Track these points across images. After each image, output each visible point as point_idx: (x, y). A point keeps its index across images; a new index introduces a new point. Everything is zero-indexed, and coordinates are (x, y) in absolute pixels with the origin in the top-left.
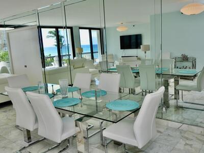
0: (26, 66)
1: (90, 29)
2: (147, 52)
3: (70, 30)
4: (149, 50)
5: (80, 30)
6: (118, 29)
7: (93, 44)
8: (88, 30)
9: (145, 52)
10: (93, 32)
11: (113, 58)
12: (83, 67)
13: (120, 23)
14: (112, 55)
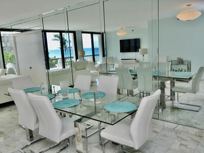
0: (31, 68)
1: (92, 33)
3: (72, 34)
4: (147, 53)
5: (83, 34)
6: (117, 34)
7: (95, 47)
8: (90, 34)
9: (143, 56)
11: (113, 60)
12: (84, 69)
13: (120, 28)
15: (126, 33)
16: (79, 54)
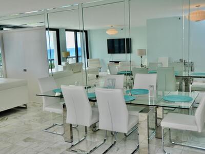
0: (25, 70)
1: (76, 31)
2: (143, 57)
3: (55, 32)
4: (145, 55)
5: (66, 32)
6: (107, 32)
8: (73, 32)
9: (141, 57)
11: (99, 63)
12: (80, 72)
13: (109, 26)
15: (117, 32)
16: (63, 55)
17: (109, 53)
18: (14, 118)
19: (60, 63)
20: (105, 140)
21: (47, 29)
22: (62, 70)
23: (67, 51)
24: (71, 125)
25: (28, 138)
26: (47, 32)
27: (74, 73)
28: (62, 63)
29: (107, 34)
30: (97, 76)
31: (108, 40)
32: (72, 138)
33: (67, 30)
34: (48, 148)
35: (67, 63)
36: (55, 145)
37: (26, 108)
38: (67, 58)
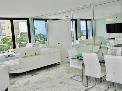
0: (59, 43)
1: (86, 20)
3: (74, 21)
7: (88, 29)
10: (88, 22)
11: (101, 39)
13: (108, 16)
14: (101, 37)
15: (113, 19)
16: (79, 34)
17: (107, 33)
18: (54, 70)
19: (77, 39)
20: (109, 88)
21: (71, 20)
22: (78, 43)
23: (81, 32)
24: (87, 76)
25: (62, 82)
26: (72, 21)
27: (86, 45)
28: (78, 39)
29: (106, 21)
30: (100, 47)
31: (107, 25)
32: (87, 84)
33: (81, 20)
34: (73, 89)
35: (81, 39)
36: (78, 87)
37: (59, 64)
38: (81, 36)
